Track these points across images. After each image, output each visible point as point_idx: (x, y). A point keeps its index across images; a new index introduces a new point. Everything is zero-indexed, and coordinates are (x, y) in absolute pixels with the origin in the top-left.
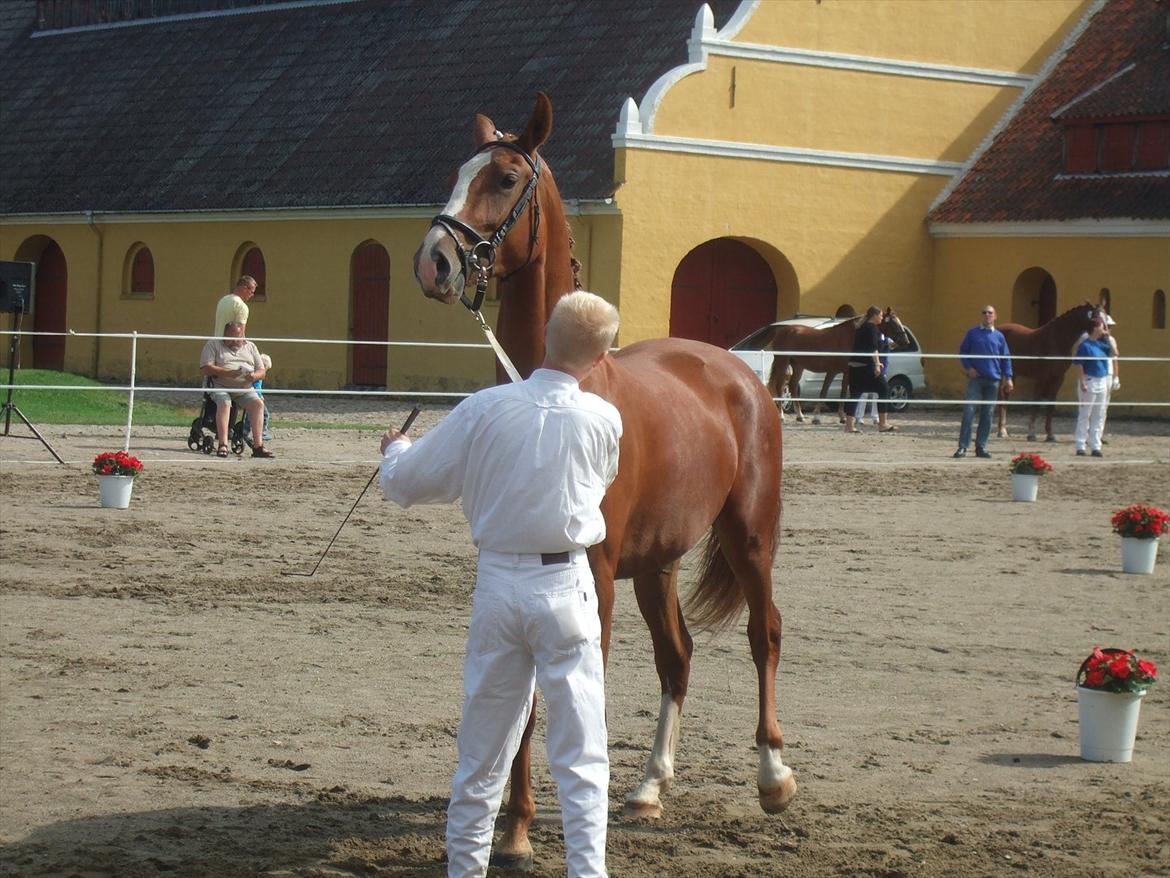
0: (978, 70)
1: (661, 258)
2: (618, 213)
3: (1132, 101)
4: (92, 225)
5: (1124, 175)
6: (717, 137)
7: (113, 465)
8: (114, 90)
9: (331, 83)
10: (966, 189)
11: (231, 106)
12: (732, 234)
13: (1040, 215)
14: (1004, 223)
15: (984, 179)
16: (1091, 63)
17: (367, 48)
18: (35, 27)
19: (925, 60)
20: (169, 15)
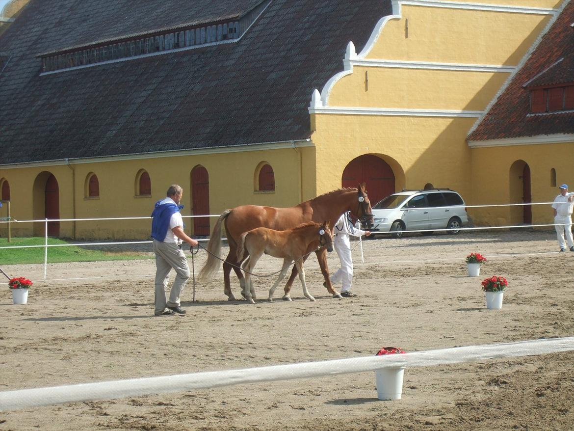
0: (488, 66)
1: (336, 166)
2: (312, 145)
3: (561, 76)
4: (69, 165)
5: (560, 113)
6: (359, 106)
7: (18, 284)
8: (78, 99)
9: (179, 90)
10: (485, 123)
11: (133, 104)
12: (370, 153)
13: (520, 135)
14: (503, 139)
15: (493, 118)
16: (543, 59)
17: (195, 72)
18: (41, 70)
19: (461, 62)
20: (103, 61)
